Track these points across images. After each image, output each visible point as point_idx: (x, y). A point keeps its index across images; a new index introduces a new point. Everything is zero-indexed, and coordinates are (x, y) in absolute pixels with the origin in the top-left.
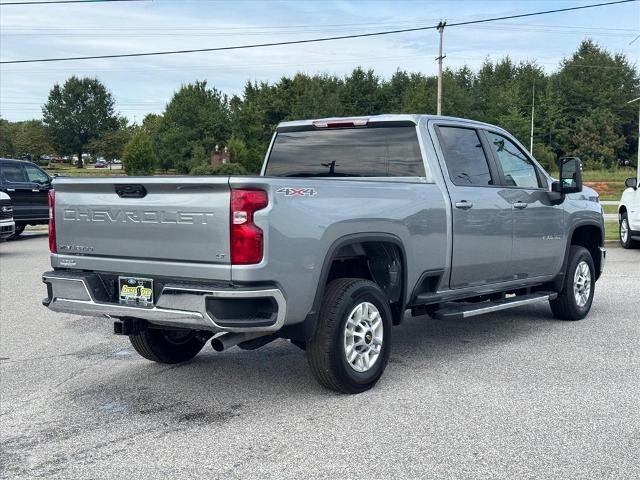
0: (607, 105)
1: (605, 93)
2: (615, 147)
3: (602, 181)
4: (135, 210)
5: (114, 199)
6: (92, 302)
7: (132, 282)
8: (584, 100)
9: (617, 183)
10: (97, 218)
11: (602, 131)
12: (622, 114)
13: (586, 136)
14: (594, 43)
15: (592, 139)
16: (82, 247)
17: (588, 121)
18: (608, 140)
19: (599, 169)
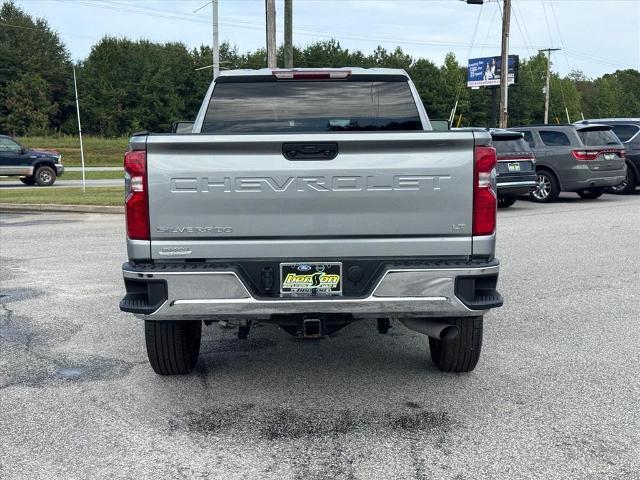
0: (37, 70)
1: (34, 58)
2: (48, 113)
3: (51, 147)
4: (320, 176)
5: (278, 163)
6: (252, 300)
7: (304, 268)
8: (13, 63)
9: (67, 150)
10: (243, 188)
11: (34, 96)
12: (51, 80)
13: (19, 100)
14: (16, 5)
15: (26, 105)
16: (210, 228)
17: (20, 85)
18: (41, 106)
19: (43, 135)
